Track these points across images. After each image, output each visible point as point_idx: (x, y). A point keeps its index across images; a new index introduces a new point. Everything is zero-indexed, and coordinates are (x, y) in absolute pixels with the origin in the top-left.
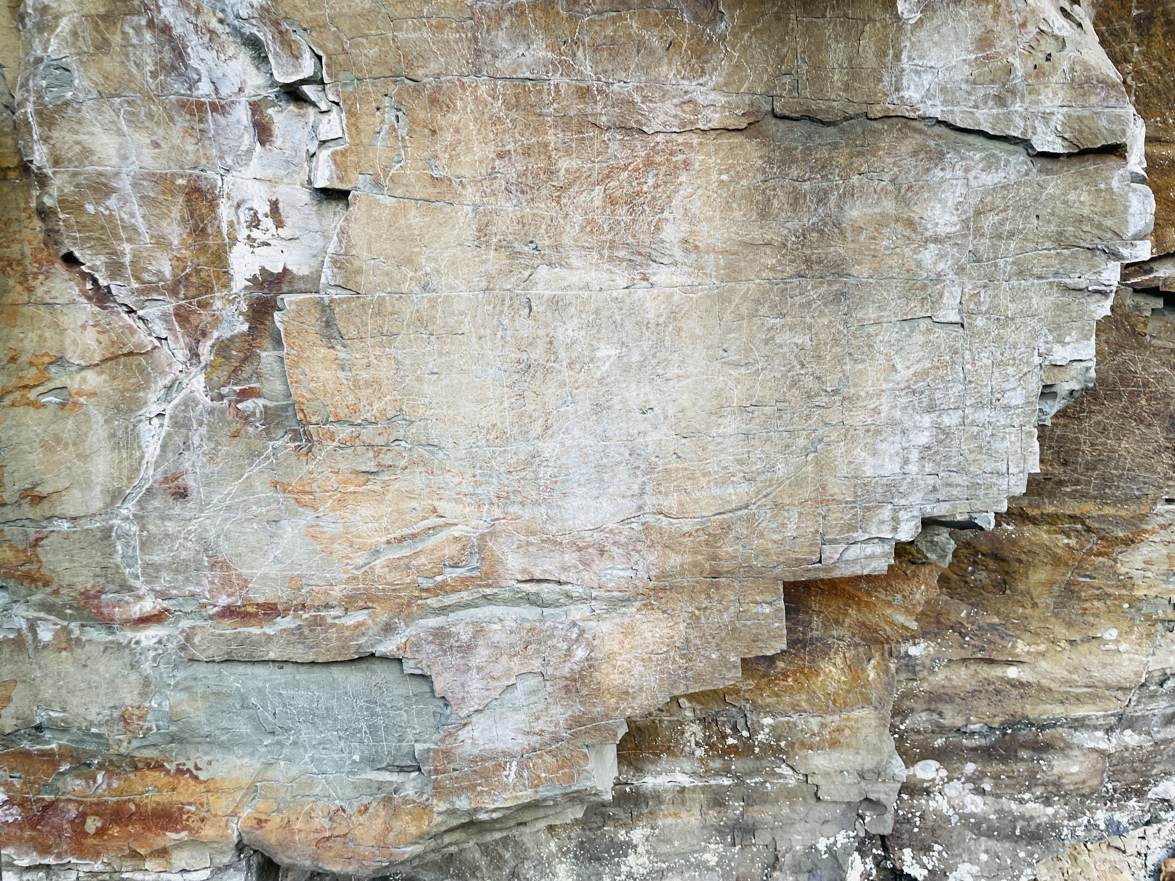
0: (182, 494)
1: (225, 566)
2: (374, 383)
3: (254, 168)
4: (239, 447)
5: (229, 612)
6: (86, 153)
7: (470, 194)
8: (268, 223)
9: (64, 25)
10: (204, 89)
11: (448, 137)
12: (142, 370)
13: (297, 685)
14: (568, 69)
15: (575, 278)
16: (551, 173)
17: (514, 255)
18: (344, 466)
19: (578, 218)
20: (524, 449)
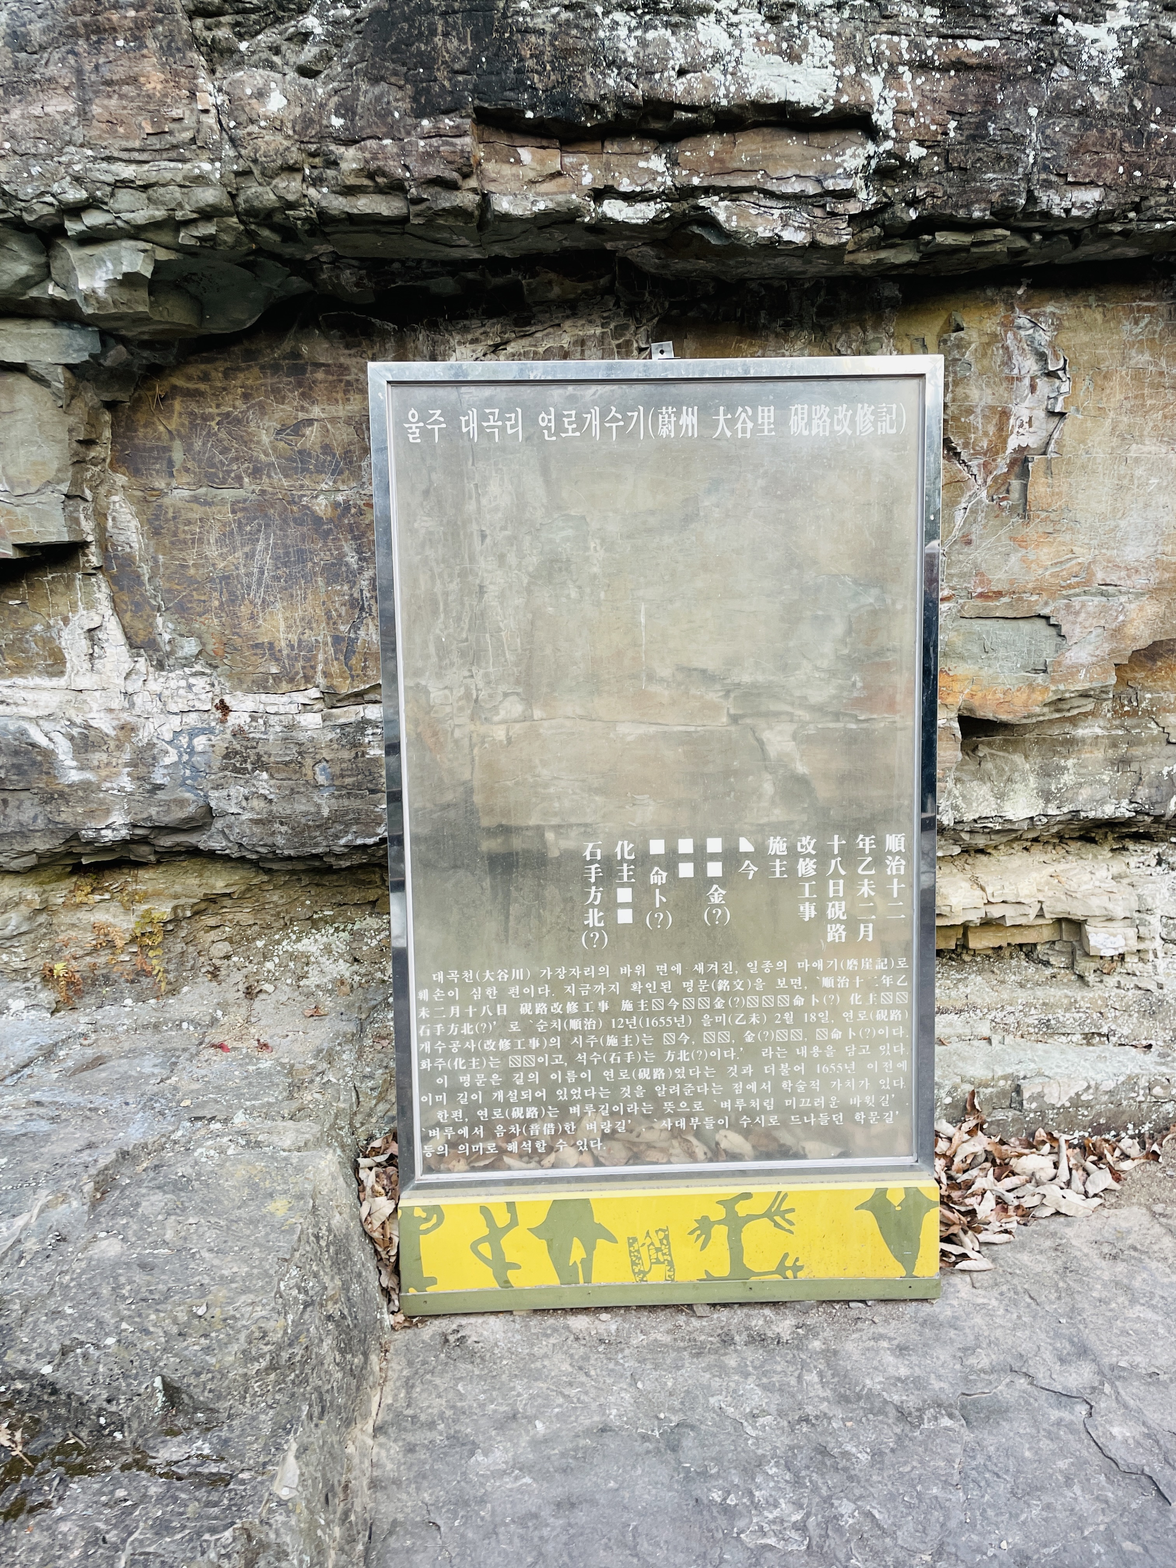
0: (969, 543)
1: (982, 575)
2: (1059, 494)
3: (1027, 404)
4: (997, 522)
5: (981, 595)
6: (967, 397)
7: (1112, 414)
8: (1026, 426)
9: (973, 346)
10: (1016, 371)
11: (1108, 391)
12: (961, 488)
13: (1003, 629)
14: (1156, 364)
15: (1146, 449)
16: (1143, 405)
17: (1124, 439)
18: (1040, 530)
19: (1151, 424)
20: (1113, 523)
